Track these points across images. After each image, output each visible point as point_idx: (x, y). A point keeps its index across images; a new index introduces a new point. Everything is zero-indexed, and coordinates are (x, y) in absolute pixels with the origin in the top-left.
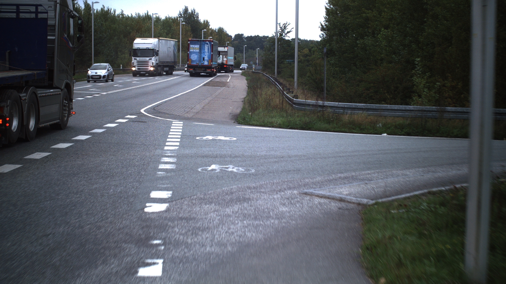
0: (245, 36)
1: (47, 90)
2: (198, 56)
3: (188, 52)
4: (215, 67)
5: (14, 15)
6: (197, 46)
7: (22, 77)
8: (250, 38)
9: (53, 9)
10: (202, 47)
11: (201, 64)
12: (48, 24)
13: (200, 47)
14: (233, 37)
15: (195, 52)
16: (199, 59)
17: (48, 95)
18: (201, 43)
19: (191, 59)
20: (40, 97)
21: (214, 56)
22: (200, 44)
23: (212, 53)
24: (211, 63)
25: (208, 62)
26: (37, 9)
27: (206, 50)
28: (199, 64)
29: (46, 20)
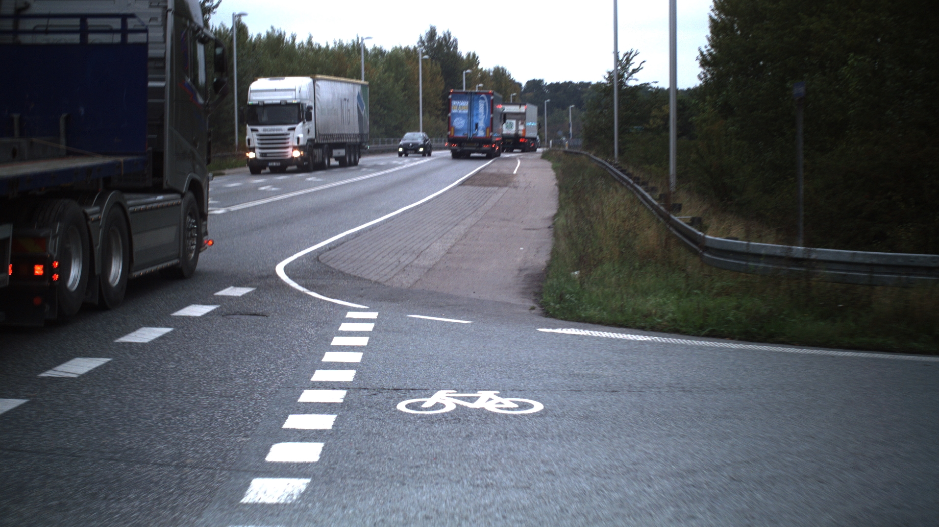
0: (546, 83)
2: (466, 122)
3: (450, 115)
4: (498, 141)
6: (465, 103)
8: (555, 87)
9: (160, 24)
10: (473, 105)
11: (471, 135)
12: (150, 56)
13: (470, 104)
14: (524, 84)
15: (460, 113)
16: (468, 126)
18: (472, 98)
19: (454, 128)
20: (133, 212)
21: (495, 122)
22: (470, 99)
23: (492, 116)
24: (491, 134)
25: (485, 131)
26: (124, 23)
27: (481, 110)
28: (467, 135)
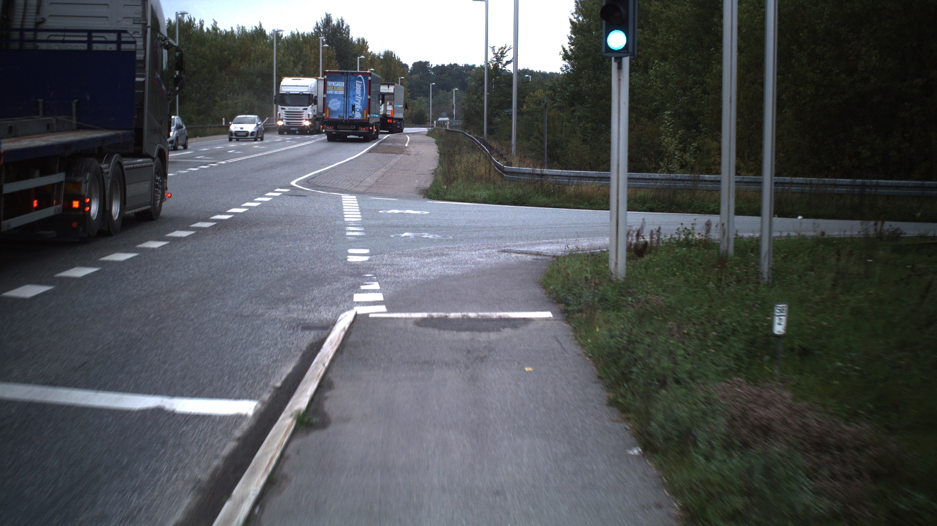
0: (432, 65)
1: (135, 160)
2: (341, 103)
4: (375, 123)
5: (83, 47)
6: (341, 84)
7: (103, 139)
8: (441, 69)
9: (141, 36)
10: (349, 86)
11: (347, 117)
12: (137, 59)
13: (346, 85)
14: (410, 66)
15: (336, 94)
16: (344, 108)
17: (136, 168)
18: (348, 76)
19: (329, 109)
20: (127, 169)
21: (373, 103)
22: (346, 79)
23: (369, 97)
24: (368, 116)
25: (362, 113)
26: (119, 37)
27: (358, 91)
28: (343, 118)
29: (133, 53)
